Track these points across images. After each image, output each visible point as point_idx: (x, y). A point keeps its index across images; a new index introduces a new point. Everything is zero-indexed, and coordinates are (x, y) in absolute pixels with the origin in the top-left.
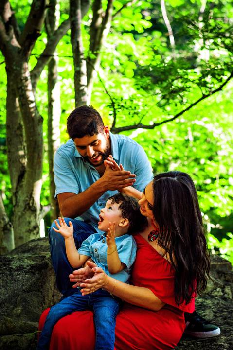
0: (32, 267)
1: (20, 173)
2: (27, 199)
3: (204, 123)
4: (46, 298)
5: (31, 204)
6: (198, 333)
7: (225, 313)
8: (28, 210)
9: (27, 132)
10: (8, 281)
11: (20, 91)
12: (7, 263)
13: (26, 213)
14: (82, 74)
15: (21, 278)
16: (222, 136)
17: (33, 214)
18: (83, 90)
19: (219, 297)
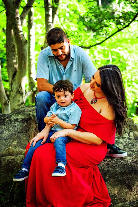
0: (23, 119)
1: (13, 72)
2: (18, 87)
3: (118, 51)
4: (30, 136)
5: (20, 90)
6: (115, 155)
7: (130, 146)
8: (18, 94)
9: (18, 49)
10: (10, 127)
11: (14, 25)
12: (9, 117)
13: (17, 95)
14: (50, 16)
15: (16, 125)
16: (129, 58)
17: (21, 95)
18: (50, 25)
19: (127, 138)
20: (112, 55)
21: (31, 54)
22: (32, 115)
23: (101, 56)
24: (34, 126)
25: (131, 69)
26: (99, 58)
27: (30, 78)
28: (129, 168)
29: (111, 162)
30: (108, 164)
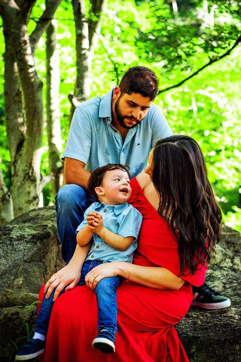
0: (34, 236)
1: (19, 140)
2: (26, 168)
3: (208, 93)
4: (48, 268)
5: (30, 174)
7: (235, 284)
8: (27, 180)
9: (26, 98)
10: (9, 251)
11: (19, 55)
12: (8, 232)
13: (25, 183)
14: (84, 37)
15: (22, 248)
16: (228, 107)
17: (32, 184)
18: (84, 54)
19: (228, 268)
20: (197, 100)
21: (52, 101)
22: (51, 228)
23: (178, 103)
24: (54, 250)
25: (232, 125)
26: (174, 107)
27: (51, 145)
28: (234, 331)
29: (200, 319)
30: (195, 323)
